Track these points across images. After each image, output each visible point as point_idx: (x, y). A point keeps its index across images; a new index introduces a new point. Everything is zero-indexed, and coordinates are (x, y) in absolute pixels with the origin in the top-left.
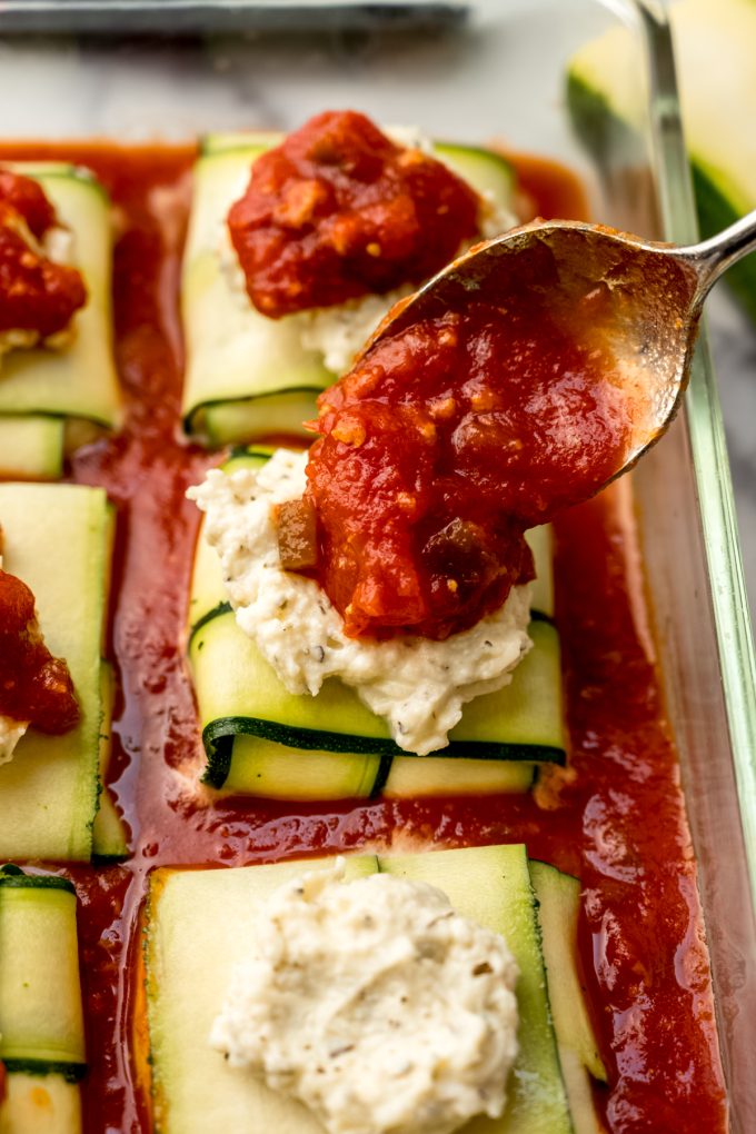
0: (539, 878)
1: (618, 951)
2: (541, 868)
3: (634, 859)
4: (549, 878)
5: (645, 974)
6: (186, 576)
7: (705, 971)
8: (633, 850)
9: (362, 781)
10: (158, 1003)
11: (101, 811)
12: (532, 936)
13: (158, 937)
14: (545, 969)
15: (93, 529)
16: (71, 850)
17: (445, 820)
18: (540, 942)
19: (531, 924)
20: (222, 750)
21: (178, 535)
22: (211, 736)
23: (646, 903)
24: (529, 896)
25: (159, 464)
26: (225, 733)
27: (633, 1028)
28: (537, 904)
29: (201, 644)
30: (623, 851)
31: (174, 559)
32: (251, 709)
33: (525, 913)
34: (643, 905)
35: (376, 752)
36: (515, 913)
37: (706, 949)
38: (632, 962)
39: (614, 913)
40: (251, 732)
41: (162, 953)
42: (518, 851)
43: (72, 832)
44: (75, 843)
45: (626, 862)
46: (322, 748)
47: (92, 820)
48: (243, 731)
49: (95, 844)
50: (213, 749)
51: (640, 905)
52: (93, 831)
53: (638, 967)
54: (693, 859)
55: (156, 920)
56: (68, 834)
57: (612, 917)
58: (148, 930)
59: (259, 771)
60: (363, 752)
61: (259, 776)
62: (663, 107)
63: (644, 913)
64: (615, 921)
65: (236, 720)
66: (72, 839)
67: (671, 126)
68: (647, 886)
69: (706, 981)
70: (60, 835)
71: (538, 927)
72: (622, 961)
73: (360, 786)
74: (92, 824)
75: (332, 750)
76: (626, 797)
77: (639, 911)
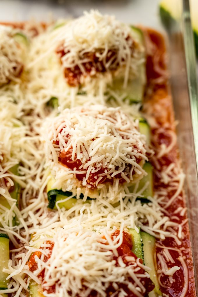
0: (144, 236)
7: (192, 265)
12: (141, 254)
18: (143, 256)
19: (141, 251)
22: (50, 195)
24: (140, 242)
26: (54, 194)
28: (142, 245)
33: (139, 247)
36: (136, 247)
37: (192, 258)
48: (59, 193)
54: (189, 232)
62: (186, 15)
65: (56, 190)
67: (188, 20)
69: (192, 268)
71: (143, 252)
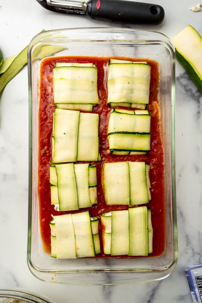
2: (146, 165)
10: (105, 180)
14: (146, 178)
26: (112, 151)
28: (146, 171)
29: (109, 137)
35: (129, 151)
36: (144, 172)
41: (105, 175)
48: (114, 150)
56: (95, 159)
71: (146, 174)
73: (127, 154)
75: (124, 151)
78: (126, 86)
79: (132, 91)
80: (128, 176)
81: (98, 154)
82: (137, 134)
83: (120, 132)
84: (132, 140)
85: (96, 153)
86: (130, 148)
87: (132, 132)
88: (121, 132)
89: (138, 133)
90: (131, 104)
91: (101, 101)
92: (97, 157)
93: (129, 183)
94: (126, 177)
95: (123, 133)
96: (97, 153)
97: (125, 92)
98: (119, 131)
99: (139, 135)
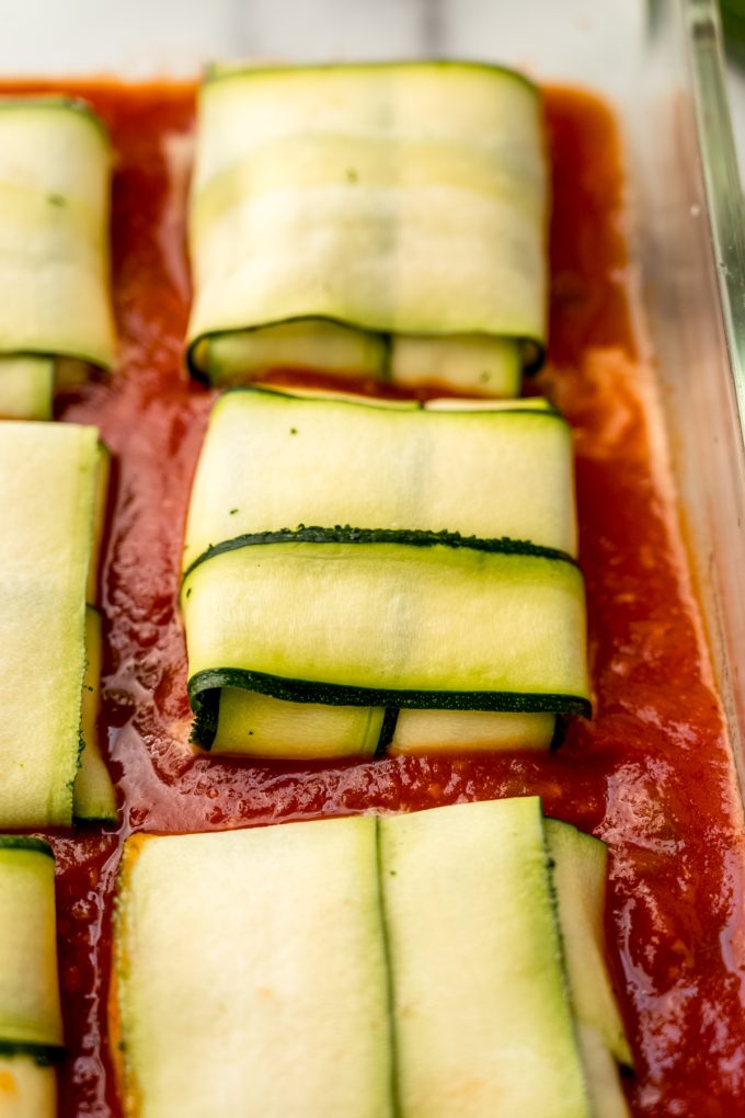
0: (555, 837)
1: (655, 928)
2: (556, 825)
3: (674, 830)
4: (567, 838)
5: (687, 953)
6: (179, 521)
8: (673, 820)
9: (365, 737)
10: (130, 982)
11: (83, 769)
12: (546, 900)
13: (130, 908)
14: (561, 938)
15: (83, 469)
16: (50, 813)
17: (455, 778)
18: (555, 906)
19: (545, 886)
20: (208, 705)
21: (173, 479)
22: (195, 690)
23: (686, 877)
24: (543, 855)
25: (156, 406)
26: (210, 686)
27: (672, 1013)
28: (551, 865)
29: (189, 591)
30: (661, 820)
31: (167, 504)
32: (236, 660)
33: (538, 876)
34: (683, 879)
35: (378, 704)
36: (527, 874)
38: (672, 940)
39: (649, 886)
40: (238, 684)
41: (135, 925)
42: (530, 806)
43: (51, 793)
44: (55, 804)
45: (664, 834)
46: (317, 700)
47: (72, 779)
48: (228, 683)
49: (77, 804)
50: (199, 704)
51: (679, 879)
52: (73, 791)
53: (679, 946)
55: (129, 890)
56: (47, 795)
57: (646, 890)
58: (121, 900)
59: (251, 728)
60: (364, 705)
61: (251, 733)
63: (684, 888)
64: (649, 894)
65: (222, 671)
66: (51, 800)
68: (688, 860)
70: (38, 796)
71: (553, 892)
72: (660, 939)
73: (364, 741)
74: (72, 784)
75: (329, 703)
76: (665, 763)
77: (677, 886)
78: (335, 196)
79: (382, 233)
80: (372, 919)
81: (82, 745)
82: (440, 548)
83: (284, 532)
84: (396, 599)
85: (61, 733)
86: (383, 672)
87: (395, 526)
88: (294, 529)
89: (452, 540)
90: (385, 339)
91: (134, 353)
92: (68, 770)
93: (377, 991)
94: (355, 930)
95: (313, 540)
96: (71, 739)
97: (322, 241)
98: (275, 529)
99: (465, 553)
